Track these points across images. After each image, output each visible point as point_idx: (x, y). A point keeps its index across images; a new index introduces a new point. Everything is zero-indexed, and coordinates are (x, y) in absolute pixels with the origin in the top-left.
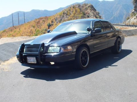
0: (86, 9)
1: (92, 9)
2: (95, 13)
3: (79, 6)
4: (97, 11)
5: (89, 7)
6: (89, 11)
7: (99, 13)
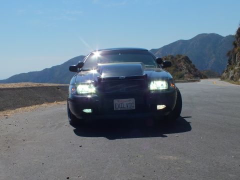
0: (180, 61)
1: (186, 61)
2: (189, 66)
3: (172, 58)
4: (193, 64)
5: (182, 59)
6: (182, 63)
7: (194, 66)
